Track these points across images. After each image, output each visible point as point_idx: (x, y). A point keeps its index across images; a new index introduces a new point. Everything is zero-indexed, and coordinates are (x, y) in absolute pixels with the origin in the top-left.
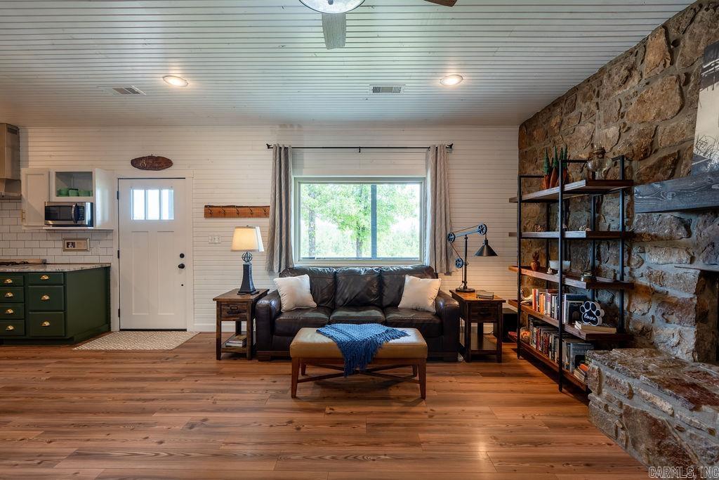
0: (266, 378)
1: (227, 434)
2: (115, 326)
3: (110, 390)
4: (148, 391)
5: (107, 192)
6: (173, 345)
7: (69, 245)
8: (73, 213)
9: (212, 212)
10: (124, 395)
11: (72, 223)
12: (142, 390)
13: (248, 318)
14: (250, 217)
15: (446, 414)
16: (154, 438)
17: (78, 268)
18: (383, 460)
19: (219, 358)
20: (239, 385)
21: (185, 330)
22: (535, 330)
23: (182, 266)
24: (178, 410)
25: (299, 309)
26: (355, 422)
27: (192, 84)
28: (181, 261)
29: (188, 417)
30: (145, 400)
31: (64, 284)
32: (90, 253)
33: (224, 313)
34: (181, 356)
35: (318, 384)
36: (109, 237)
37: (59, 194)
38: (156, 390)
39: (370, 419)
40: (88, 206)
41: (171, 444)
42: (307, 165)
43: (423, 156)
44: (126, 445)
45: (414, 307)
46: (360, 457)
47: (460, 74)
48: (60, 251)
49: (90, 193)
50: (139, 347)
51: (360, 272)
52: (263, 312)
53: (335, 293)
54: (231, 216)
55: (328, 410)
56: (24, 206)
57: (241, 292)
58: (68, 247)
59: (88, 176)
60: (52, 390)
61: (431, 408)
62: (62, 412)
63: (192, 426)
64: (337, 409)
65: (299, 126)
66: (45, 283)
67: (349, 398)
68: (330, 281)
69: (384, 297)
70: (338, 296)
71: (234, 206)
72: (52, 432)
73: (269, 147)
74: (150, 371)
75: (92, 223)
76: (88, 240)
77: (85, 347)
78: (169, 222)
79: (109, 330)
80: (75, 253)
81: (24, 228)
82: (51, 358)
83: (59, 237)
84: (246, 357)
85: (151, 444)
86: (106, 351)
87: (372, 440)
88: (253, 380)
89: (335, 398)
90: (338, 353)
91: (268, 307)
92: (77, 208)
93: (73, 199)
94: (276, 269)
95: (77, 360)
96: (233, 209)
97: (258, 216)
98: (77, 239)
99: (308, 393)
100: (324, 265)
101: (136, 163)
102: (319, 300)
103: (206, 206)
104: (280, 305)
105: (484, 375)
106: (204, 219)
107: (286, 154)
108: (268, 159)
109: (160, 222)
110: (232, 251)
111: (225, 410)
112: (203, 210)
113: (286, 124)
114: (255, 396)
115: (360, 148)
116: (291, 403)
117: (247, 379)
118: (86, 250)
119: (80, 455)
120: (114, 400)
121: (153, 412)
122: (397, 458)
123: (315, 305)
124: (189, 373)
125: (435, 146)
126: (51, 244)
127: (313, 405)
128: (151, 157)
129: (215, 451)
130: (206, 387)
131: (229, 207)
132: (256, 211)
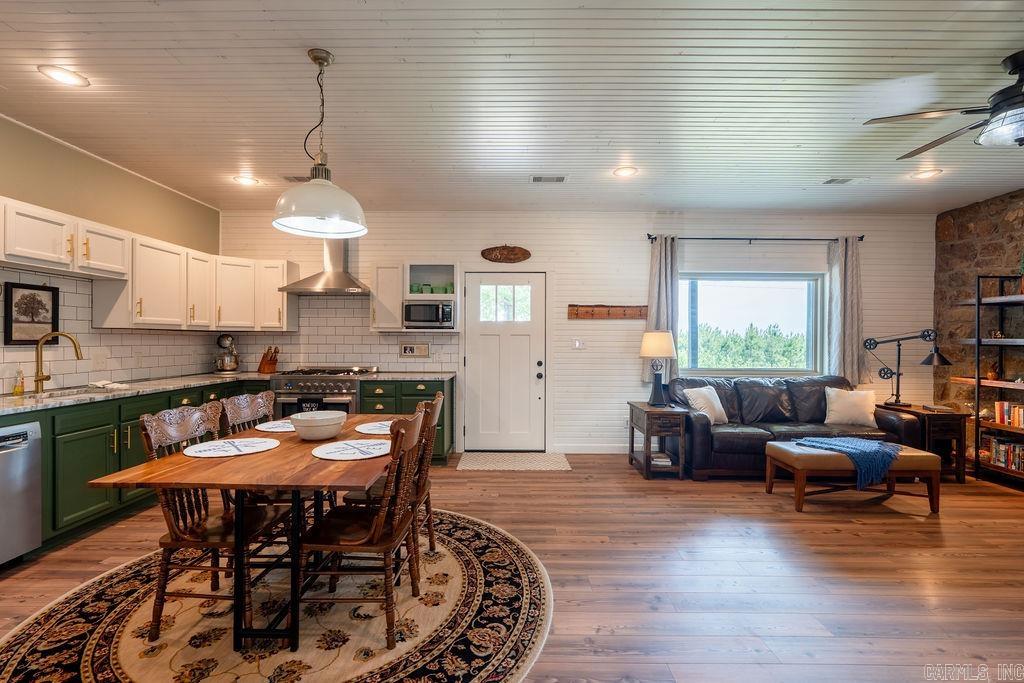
2: (459, 447)
7: (407, 350)
9: (577, 312)
14: (621, 318)
21: (544, 452)
22: (1002, 448)
23: (540, 376)
28: (539, 370)
36: (453, 341)
42: (689, 256)
45: (850, 422)
48: (395, 358)
54: (601, 317)
56: (374, 305)
58: (405, 352)
59: (451, 268)
65: (681, 213)
66: (421, 393)
71: (604, 306)
73: (650, 237)
76: (429, 345)
78: (525, 324)
80: (413, 360)
81: (372, 330)
83: (394, 341)
92: (444, 307)
93: (432, 296)
96: (602, 309)
97: (632, 317)
98: (415, 343)
101: (487, 254)
103: (570, 306)
106: (566, 321)
109: (514, 324)
112: (566, 310)
115: (751, 240)
118: (427, 356)
123: (728, 418)
125: (843, 237)
126: (385, 349)
128: (505, 248)
131: (596, 306)
132: (628, 311)
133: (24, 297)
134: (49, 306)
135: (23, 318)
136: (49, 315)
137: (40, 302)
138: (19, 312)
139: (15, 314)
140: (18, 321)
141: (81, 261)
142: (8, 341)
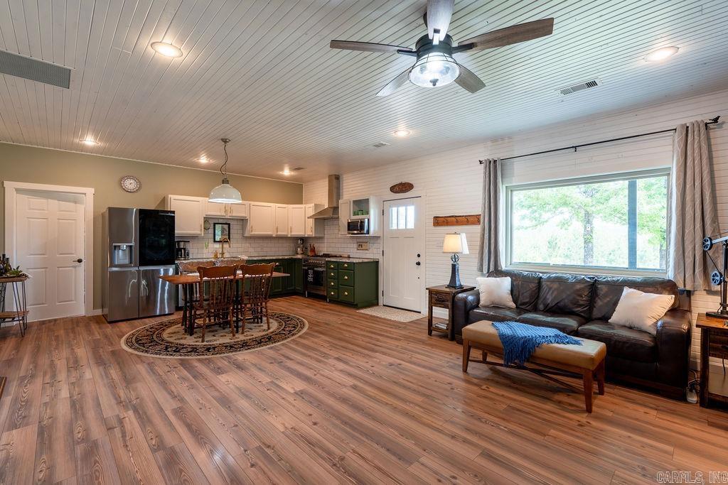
0: (453, 354)
1: (406, 375)
2: (381, 303)
3: (363, 335)
4: (381, 342)
5: (377, 211)
6: (408, 320)
7: (360, 246)
8: (359, 225)
9: (439, 221)
10: (368, 340)
11: (360, 232)
12: (378, 340)
13: (450, 306)
14: (465, 225)
15: (601, 430)
16: (371, 363)
17: (360, 261)
18: (501, 429)
19: (430, 333)
20: (433, 353)
21: (420, 312)
23: (418, 264)
24: (389, 355)
25: (496, 307)
26: (498, 400)
27: (412, 132)
28: (418, 260)
29: (392, 360)
30: (376, 345)
31: (354, 270)
32: (369, 252)
33: (433, 300)
34: (408, 327)
35: (491, 369)
36: (379, 241)
37: (354, 214)
38: (385, 342)
39: (513, 404)
40: (366, 220)
41: (376, 369)
42: (519, 172)
43: (669, 141)
44: (357, 362)
45: (627, 324)
46: (483, 420)
47: (673, 44)
48: (356, 250)
49: (368, 213)
50: (388, 317)
51: (569, 278)
52: (461, 304)
53: (538, 297)
54: (452, 224)
55: (484, 387)
56: (340, 223)
57: (449, 286)
59: (367, 201)
60: (340, 329)
61: (589, 421)
62: (340, 339)
63: (391, 365)
64: (492, 389)
65: (510, 138)
66: (346, 269)
67: (510, 387)
68: (533, 286)
69: (595, 309)
70: (540, 302)
71: (453, 216)
72: (333, 346)
73: (481, 162)
74: (387, 331)
75: (368, 232)
76: (368, 243)
77: (362, 311)
78: (411, 230)
79: (377, 304)
80: (363, 251)
81: (340, 236)
82: (345, 313)
83: (355, 241)
84: (447, 337)
85: (368, 366)
86: (371, 316)
87: (504, 416)
88: (444, 353)
89: (497, 382)
90: (499, 343)
91: (465, 300)
92: (361, 222)
93: (360, 217)
94: (485, 271)
95: (356, 317)
96: (453, 219)
97: (473, 223)
98: (364, 242)
99: (478, 373)
100: (531, 270)
101: (393, 189)
102: (519, 302)
103: (434, 217)
104: (478, 300)
105: (712, 424)
106: (432, 227)
107: (495, 167)
108: (479, 173)
109: (406, 230)
110: (444, 253)
111: (415, 364)
112: (432, 220)
113: (497, 139)
114: (438, 362)
115: (575, 147)
116: (460, 374)
117: (441, 351)
118: (367, 250)
119: (338, 359)
120: (363, 341)
121: (376, 352)
122: (512, 433)
123: (513, 305)
124: (407, 338)
125: (682, 126)
126: (352, 245)
127: (475, 381)
128: (401, 184)
129: (395, 380)
130: (413, 349)
131: (450, 217)
132: (472, 219)
134: (227, 230)
137: (224, 229)
141: (229, 215)
142: (215, 241)
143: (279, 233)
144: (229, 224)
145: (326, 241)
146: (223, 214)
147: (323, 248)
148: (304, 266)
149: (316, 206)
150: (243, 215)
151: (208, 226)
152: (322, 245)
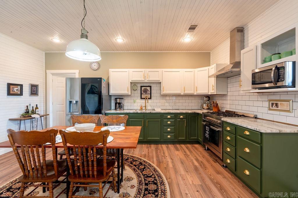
7: (274, 105)
8: (272, 75)
11: (272, 85)
31: (261, 143)
32: (292, 115)
37: (264, 61)
40: (290, 65)
49: (292, 52)
56: (242, 77)
58: (272, 106)
66: (246, 137)
76: (291, 102)
80: (278, 113)
83: (265, 98)
92: (278, 69)
93: (276, 62)
98: (282, 100)
118: (288, 111)
126: (260, 104)
133: (144, 89)
134: (150, 90)
135: (144, 93)
136: (150, 92)
137: (147, 90)
138: (143, 92)
139: (142, 93)
140: (143, 94)
141: (147, 79)
142: (141, 98)
143: (186, 92)
144: (150, 87)
145: (229, 98)
146: (143, 79)
147: (226, 105)
148: (204, 121)
149: (218, 65)
150: (158, 79)
151: (135, 88)
152: (225, 102)
